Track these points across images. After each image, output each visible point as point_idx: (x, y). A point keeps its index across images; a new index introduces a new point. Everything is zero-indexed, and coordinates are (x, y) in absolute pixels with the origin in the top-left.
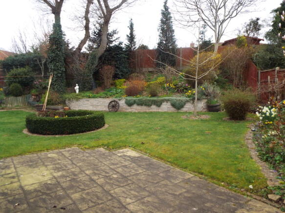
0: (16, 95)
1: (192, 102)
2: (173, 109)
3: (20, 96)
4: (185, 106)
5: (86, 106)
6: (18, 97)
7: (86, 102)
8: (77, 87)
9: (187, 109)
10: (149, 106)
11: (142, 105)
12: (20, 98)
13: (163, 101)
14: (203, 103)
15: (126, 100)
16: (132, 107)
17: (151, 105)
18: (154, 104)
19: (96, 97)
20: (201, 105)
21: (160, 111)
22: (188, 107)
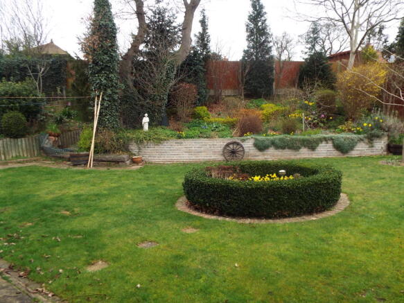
0: (15, 136)
1: (366, 141)
2: (335, 154)
3: (23, 136)
4: (356, 148)
5: (177, 152)
6: (19, 140)
7: (176, 147)
8: (146, 120)
9: (359, 152)
10: (297, 149)
11: (283, 148)
12: (22, 142)
13: (321, 140)
14: (383, 142)
15: (256, 139)
16: (265, 152)
17: (300, 148)
18: (305, 147)
19: (192, 137)
20: (381, 145)
21: (314, 156)
22: (361, 149)
